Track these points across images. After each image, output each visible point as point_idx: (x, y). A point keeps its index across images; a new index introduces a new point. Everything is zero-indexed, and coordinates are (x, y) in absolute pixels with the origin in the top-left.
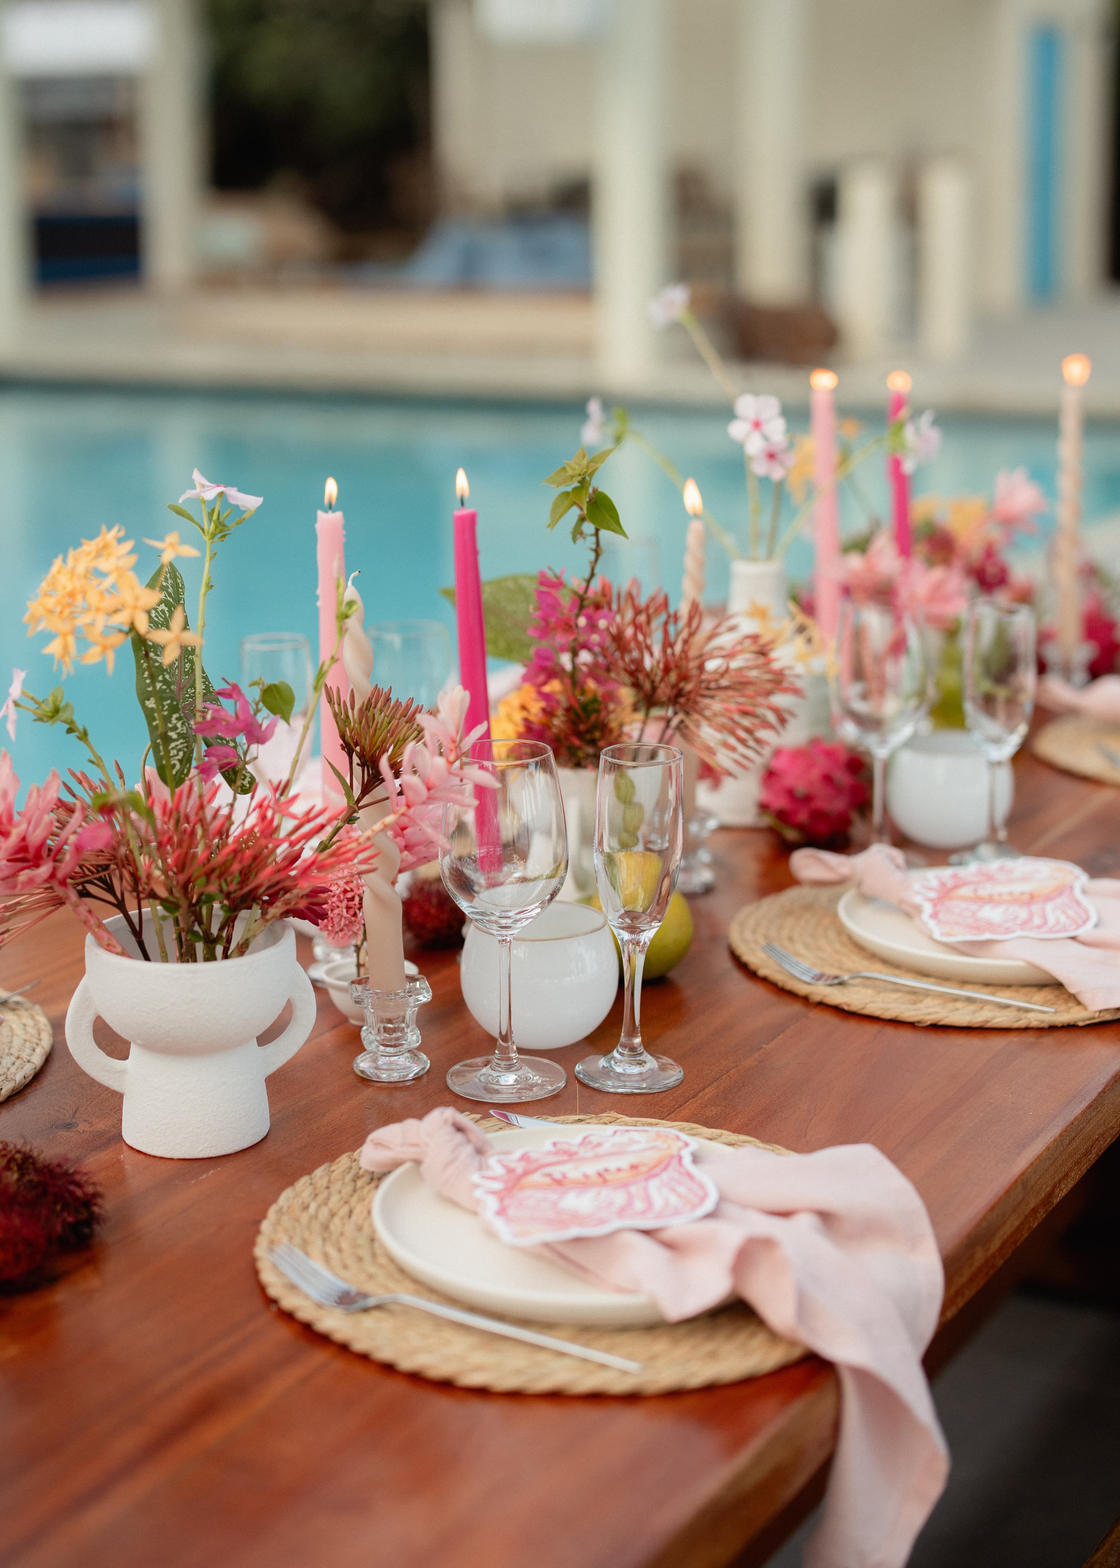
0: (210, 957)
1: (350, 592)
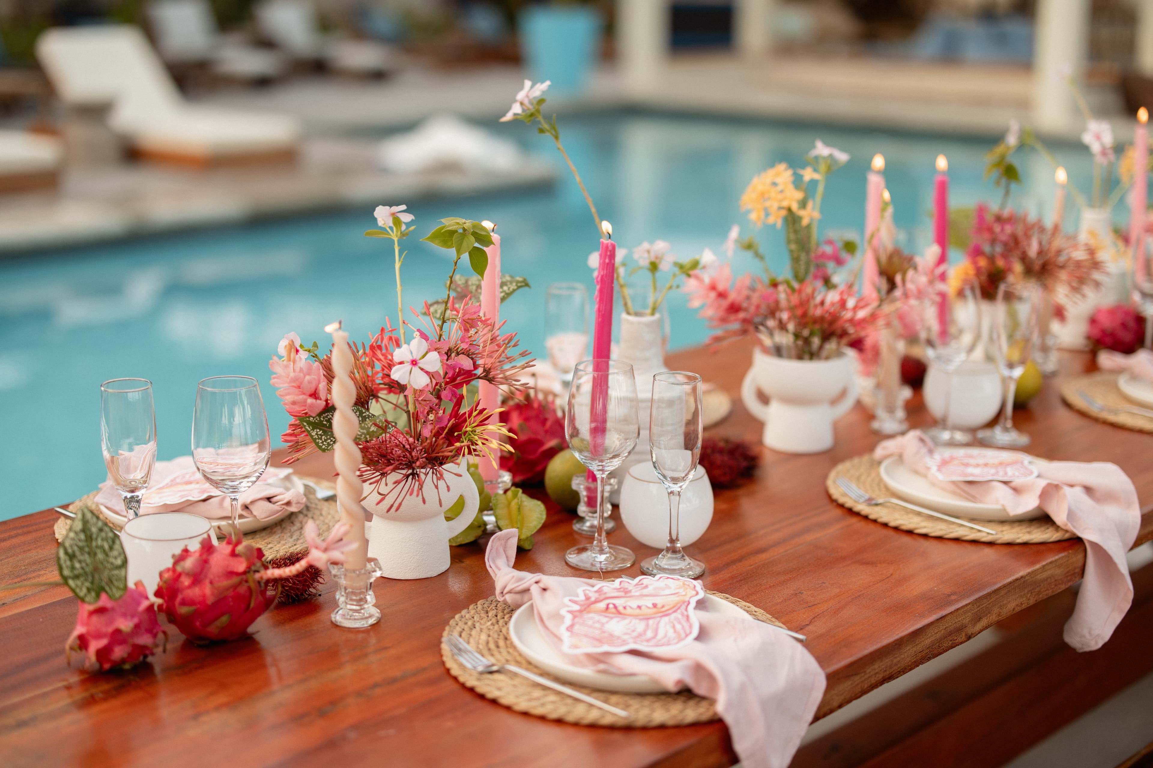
0: (811, 359)
1: (886, 195)
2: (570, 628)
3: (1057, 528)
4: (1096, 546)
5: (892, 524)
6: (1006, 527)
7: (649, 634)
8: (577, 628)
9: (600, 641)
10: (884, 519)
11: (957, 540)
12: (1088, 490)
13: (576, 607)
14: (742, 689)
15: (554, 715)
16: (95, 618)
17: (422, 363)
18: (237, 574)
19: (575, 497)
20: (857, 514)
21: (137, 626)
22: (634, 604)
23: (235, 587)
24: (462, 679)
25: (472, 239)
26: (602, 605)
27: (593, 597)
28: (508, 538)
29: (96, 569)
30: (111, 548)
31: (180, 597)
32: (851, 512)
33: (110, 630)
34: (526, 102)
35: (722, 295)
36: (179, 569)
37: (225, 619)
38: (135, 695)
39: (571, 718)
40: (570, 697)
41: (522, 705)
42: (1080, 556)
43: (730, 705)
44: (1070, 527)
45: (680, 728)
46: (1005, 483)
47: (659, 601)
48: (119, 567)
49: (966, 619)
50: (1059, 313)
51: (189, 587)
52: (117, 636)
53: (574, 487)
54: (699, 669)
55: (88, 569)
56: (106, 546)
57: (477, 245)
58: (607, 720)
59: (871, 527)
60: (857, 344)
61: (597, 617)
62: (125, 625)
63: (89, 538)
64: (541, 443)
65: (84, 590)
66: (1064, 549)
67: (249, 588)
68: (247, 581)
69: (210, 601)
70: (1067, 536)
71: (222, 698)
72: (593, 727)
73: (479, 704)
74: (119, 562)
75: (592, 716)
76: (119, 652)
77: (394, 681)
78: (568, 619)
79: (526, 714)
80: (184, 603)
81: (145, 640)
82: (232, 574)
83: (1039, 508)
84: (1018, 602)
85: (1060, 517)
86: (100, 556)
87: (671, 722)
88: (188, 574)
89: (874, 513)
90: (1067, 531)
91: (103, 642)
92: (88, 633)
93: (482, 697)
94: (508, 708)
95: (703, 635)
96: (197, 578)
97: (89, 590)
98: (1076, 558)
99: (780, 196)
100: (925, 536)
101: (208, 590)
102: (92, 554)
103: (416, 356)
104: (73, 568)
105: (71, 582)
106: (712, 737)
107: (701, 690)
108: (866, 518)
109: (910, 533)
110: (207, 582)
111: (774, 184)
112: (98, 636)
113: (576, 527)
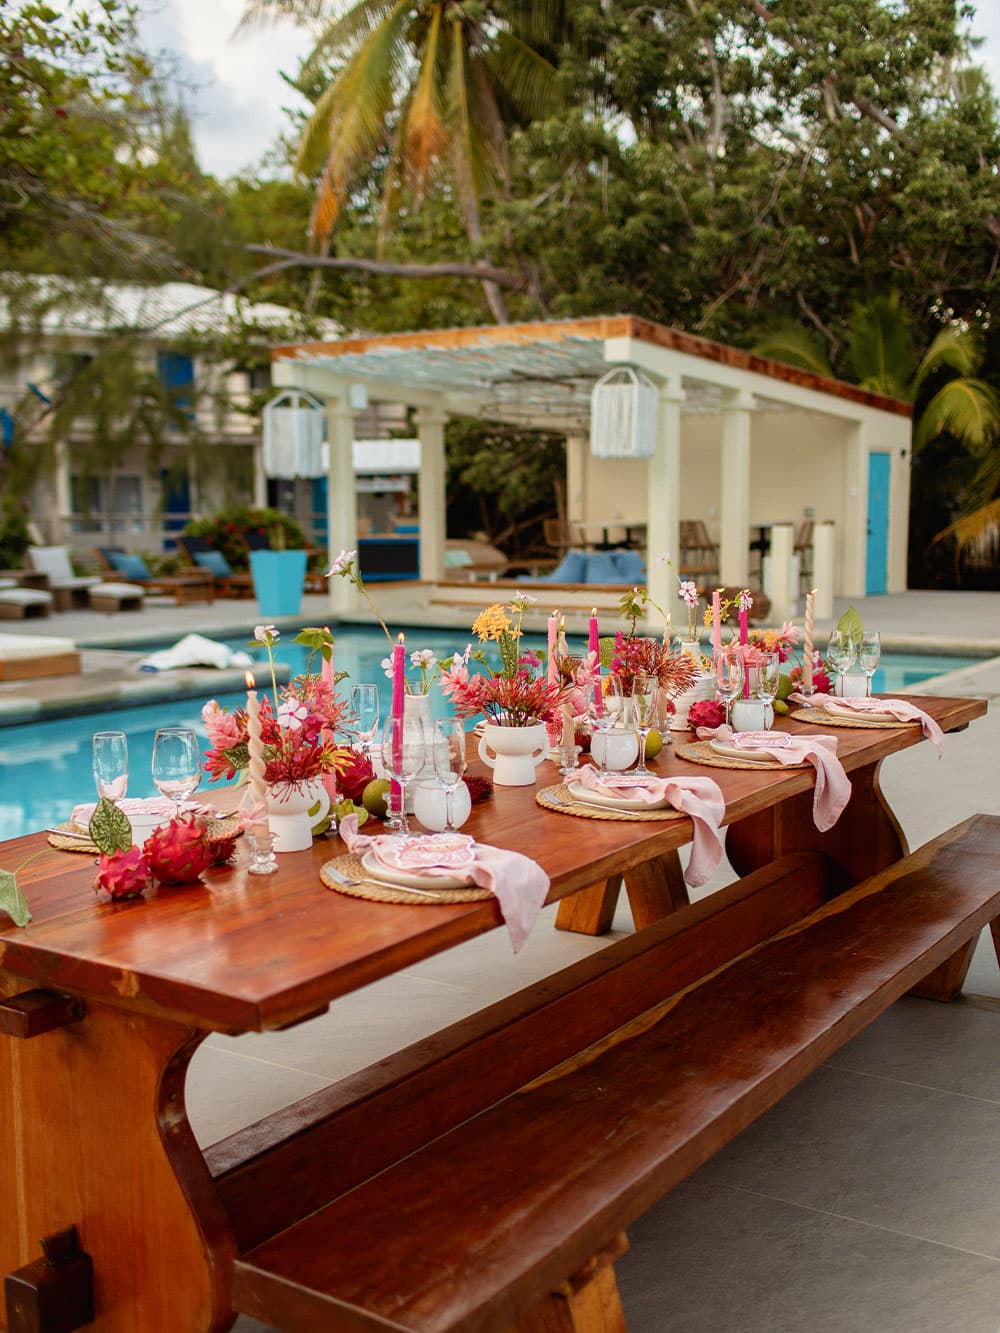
0: (520, 726)
2: (400, 857)
3: (677, 811)
4: (699, 819)
5: (578, 814)
6: (646, 813)
7: (447, 858)
8: (404, 857)
9: (420, 862)
10: (574, 813)
11: (618, 820)
12: (693, 791)
13: (401, 849)
14: (505, 881)
15: (397, 901)
16: (112, 865)
17: (296, 714)
18: (194, 839)
19: (385, 804)
20: (557, 812)
21: (138, 869)
22: (434, 846)
23: (195, 845)
24: (338, 889)
25: (323, 639)
26: (417, 847)
27: (410, 844)
28: (352, 820)
29: (113, 834)
30: (121, 821)
31: (160, 854)
32: (552, 811)
33: (122, 870)
34: (342, 563)
35: (463, 687)
36: (158, 837)
37: (188, 866)
38: (138, 908)
39: (407, 901)
40: (405, 891)
41: (378, 897)
42: (691, 827)
43: (497, 889)
44: (684, 809)
45: (470, 903)
46: (645, 787)
47: (449, 845)
48: (127, 833)
49: (626, 856)
50: (671, 708)
51: (166, 847)
52: (127, 874)
53: (384, 798)
54: (480, 871)
55: (108, 834)
56: (119, 820)
57: (326, 644)
58: (429, 900)
59: (566, 817)
60: (547, 717)
61: (413, 852)
62: (133, 867)
63: (108, 816)
64: (357, 779)
65: (107, 847)
66: (681, 822)
67: (203, 847)
68: (201, 842)
69: (180, 854)
70: (683, 815)
71: (196, 905)
72: (421, 905)
73: (350, 900)
74: (127, 829)
75: (420, 899)
76: (128, 884)
77: (296, 893)
78: (398, 854)
79: (380, 902)
80: (163, 857)
81: (142, 877)
82: (191, 839)
83: (664, 799)
84: (656, 850)
85: (677, 805)
86: (115, 827)
87: (465, 900)
88: (165, 841)
89: (567, 810)
90: (682, 812)
91: (118, 878)
92: (108, 874)
93: (352, 897)
94: (369, 900)
95: (476, 858)
96: (171, 841)
97: (110, 847)
98: (688, 828)
99: (498, 622)
100: (599, 819)
101: (178, 848)
102: (111, 825)
103: (292, 710)
104: (99, 834)
105: (98, 842)
106: (489, 907)
107: (481, 883)
108: (562, 813)
109: (589, 818)
110: (177, 843)
111: (493, 615)
112: (115, 875)
113: (385, 824)
